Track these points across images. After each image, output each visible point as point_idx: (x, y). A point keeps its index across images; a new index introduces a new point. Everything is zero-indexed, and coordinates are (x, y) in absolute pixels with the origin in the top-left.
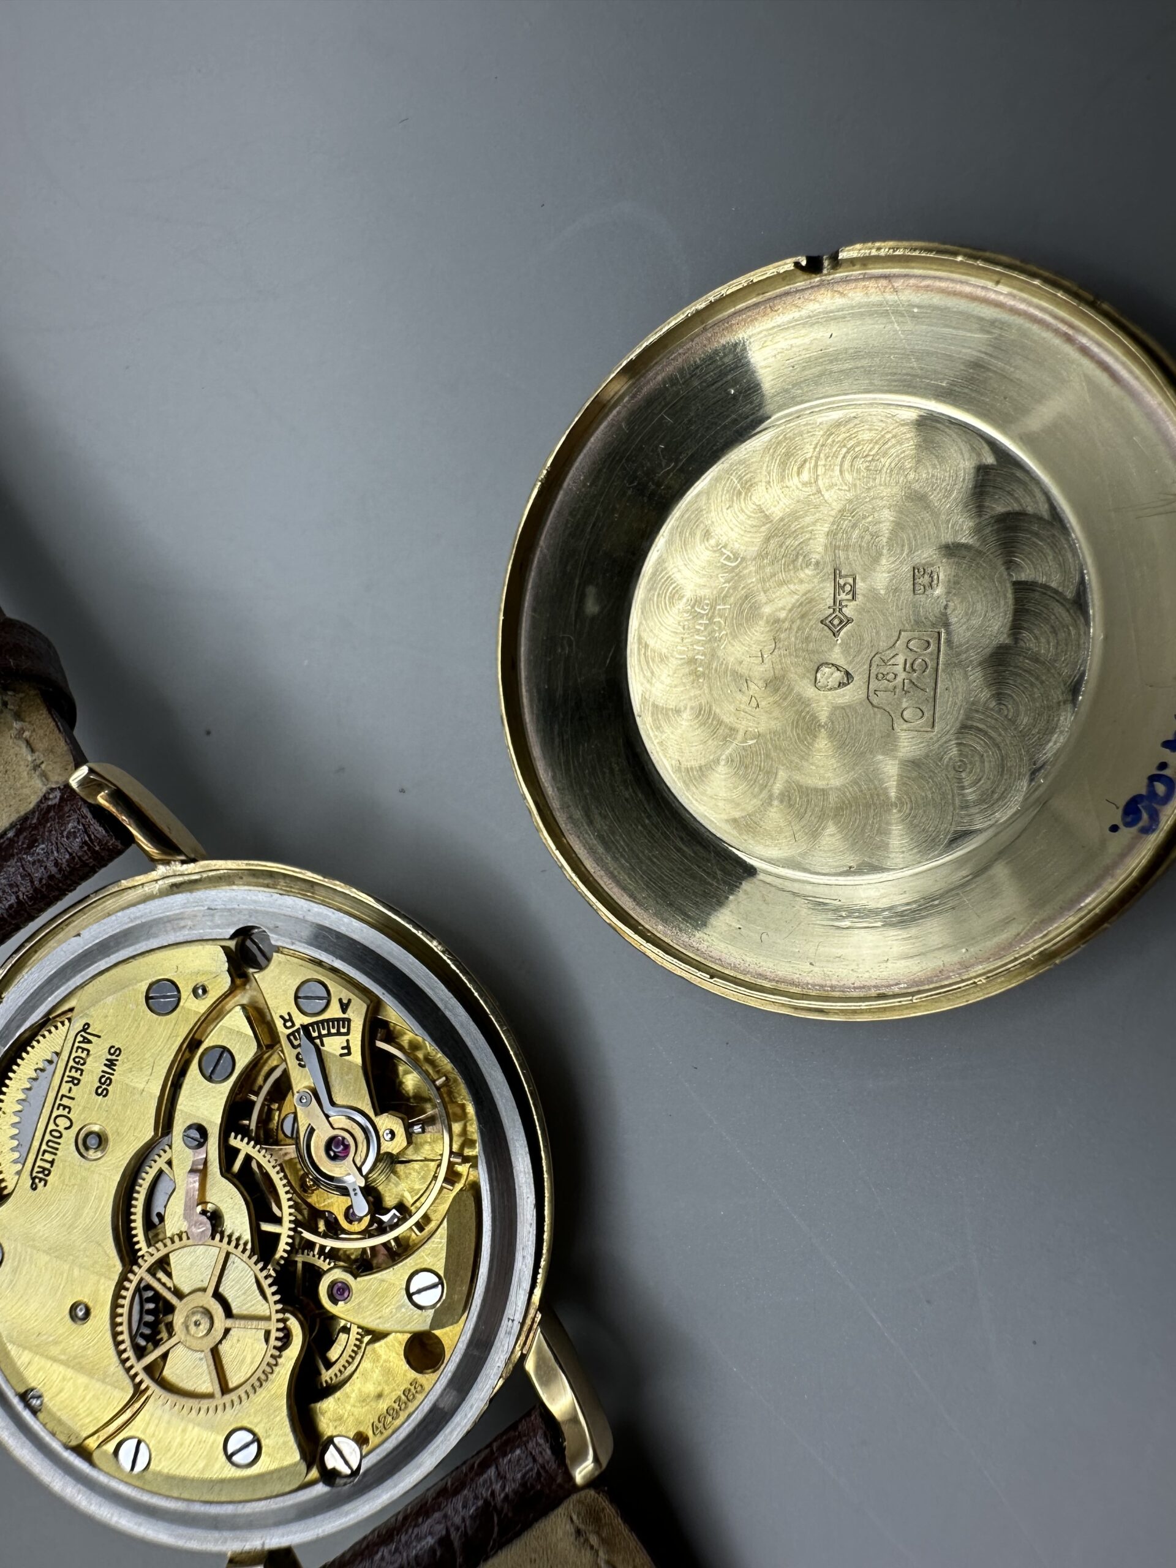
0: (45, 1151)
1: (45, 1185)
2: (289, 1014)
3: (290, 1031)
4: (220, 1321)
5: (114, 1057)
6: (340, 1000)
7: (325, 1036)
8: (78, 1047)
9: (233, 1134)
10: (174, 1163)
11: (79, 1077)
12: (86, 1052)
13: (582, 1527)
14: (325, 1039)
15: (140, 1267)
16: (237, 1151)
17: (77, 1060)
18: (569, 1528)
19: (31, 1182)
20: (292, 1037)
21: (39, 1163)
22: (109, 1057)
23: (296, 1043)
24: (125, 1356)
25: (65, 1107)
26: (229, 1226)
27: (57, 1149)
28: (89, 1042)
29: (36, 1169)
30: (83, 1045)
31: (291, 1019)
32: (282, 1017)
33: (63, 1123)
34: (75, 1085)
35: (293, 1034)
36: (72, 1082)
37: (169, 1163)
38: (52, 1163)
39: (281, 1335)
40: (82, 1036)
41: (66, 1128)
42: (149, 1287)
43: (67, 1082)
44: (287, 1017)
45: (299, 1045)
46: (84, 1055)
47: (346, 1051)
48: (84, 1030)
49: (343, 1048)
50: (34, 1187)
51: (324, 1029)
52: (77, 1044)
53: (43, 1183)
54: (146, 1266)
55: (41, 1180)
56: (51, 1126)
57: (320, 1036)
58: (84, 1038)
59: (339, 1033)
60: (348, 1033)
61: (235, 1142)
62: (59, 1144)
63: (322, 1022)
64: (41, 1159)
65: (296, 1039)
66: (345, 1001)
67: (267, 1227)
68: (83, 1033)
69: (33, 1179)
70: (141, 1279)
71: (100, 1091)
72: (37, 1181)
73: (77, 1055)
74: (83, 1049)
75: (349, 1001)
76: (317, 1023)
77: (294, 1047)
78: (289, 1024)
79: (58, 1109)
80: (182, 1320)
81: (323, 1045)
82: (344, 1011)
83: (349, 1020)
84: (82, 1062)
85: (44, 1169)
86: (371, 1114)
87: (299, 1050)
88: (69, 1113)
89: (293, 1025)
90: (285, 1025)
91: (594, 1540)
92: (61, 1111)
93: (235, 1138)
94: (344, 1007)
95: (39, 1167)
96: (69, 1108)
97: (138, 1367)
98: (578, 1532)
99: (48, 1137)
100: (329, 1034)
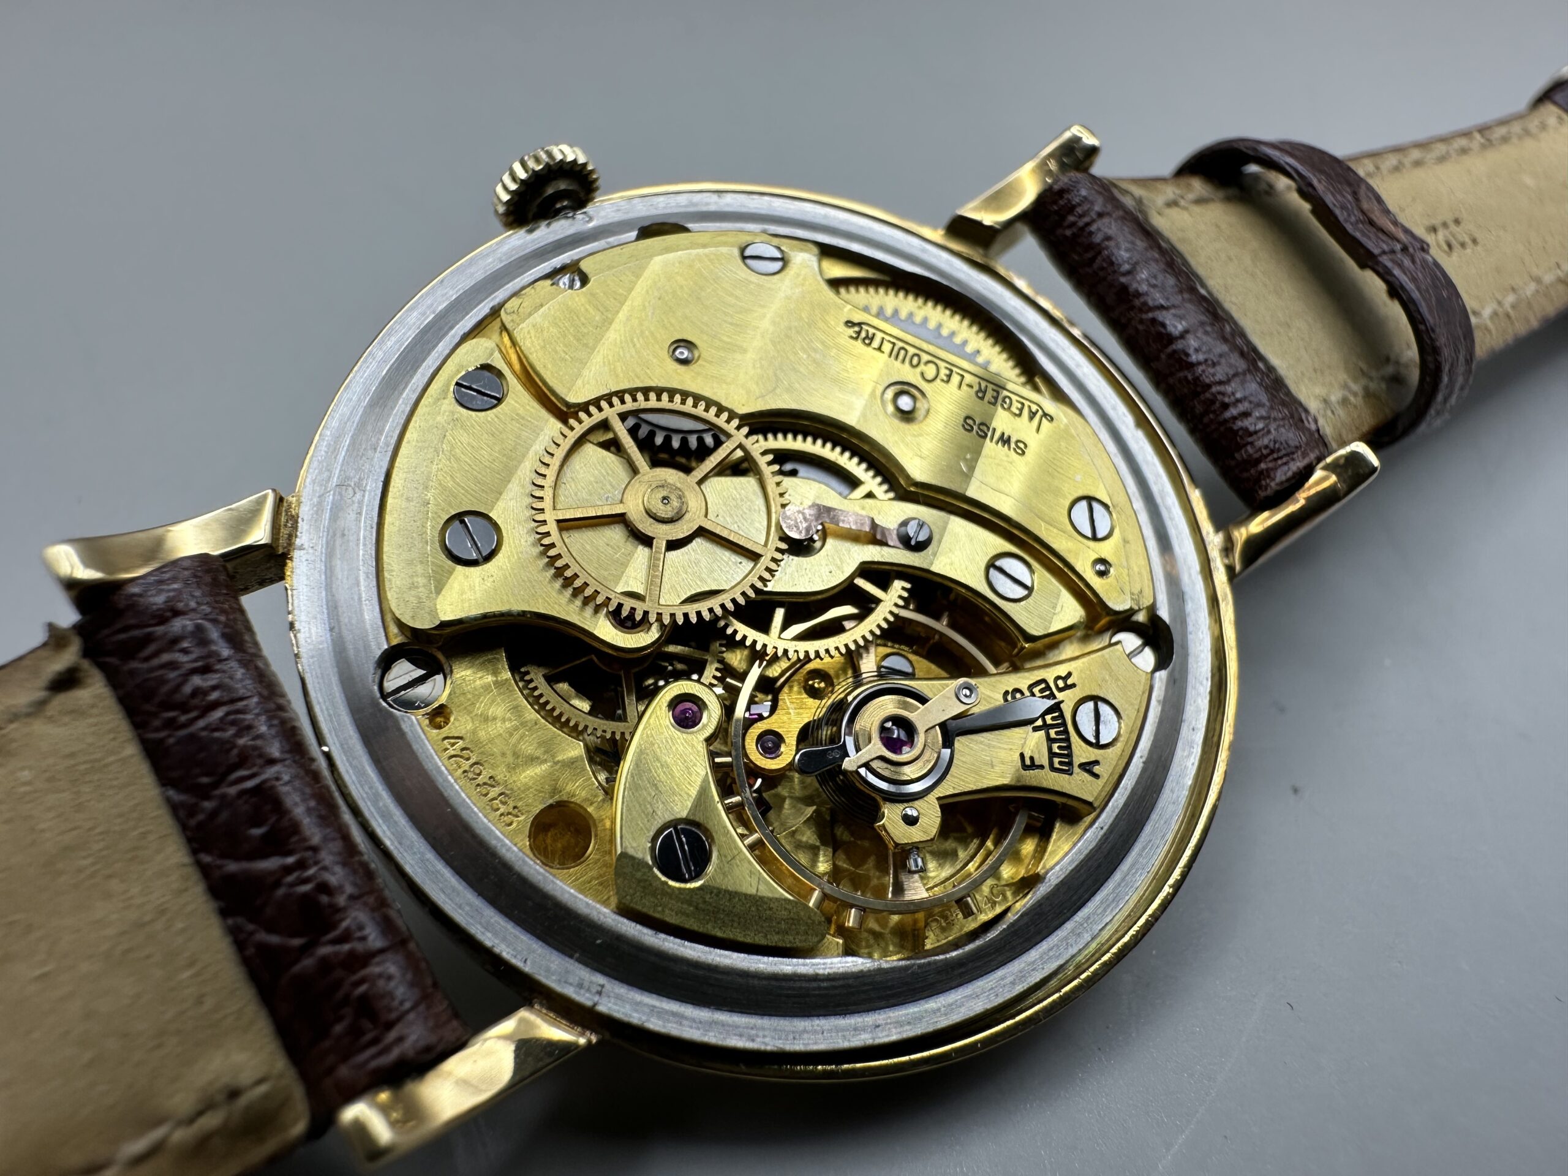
0: (894, 344)
1: (851, 337)
2: (1073, 686)
3: (1052, 685)
4: (662, 533)
5: (1013, 445)
6: (1097, 762)
7: (1048, 735)
8: (1023, 404)
9: (908, 586)
10: (870, 501)
11: (986, 399)
12: (1017, 412)
13: (243, 1101)
14: (1042, 733)
15: (747, 436)
16: (885, 586)
17: (1007, 400)
18: (245, 1078)
19: (856, 321)
20: (1043, 686)
21: (879, 335)
22: (1013, 440)
23: (1036, 690)
24: (627, 398)
25: (949, 376)
26: (792, 562)
27: (897, 357)
28: (1031, 418)
29: (871, 331)
30: (1026, 412)
31: (1068, 687)
32: (1069, 674)
33: (930, 371)
34: (977, 393)
35: (1048, 688)
36: (980, 390)
37: (870, 495)
38: (879, 349)
39: (638, 616)
40: (1038, 411)
41: (922, 374)
42: (718, 443)
43: (980, 384)
44: (1069, 682)
45: (1033, 695)
46: (1014, 409)
47: (1028, 762)
48: (1045, 415)
49: (1032, 758)
50: (849, 324)
51: (1057, 733)
52: (1027, 403)
53: (854, 335)
54: (748, 443)
55: (859, 333)
56: (925, 357)
57: (1046, 727)
58: (1035, 414)
59: (1052, 755)
60: (1053, 768)
61: (899, 587)
62: (903, 361)
63: (1066, 732)
64: (883, 339)
65: (1041, 691)
66: (1097, 769)
67: (779, 614)
68: (1040, 413)
69: (860, 324)
70: (729, 436)
71: (970, 422)
72: (857, 329)
73: (1014, 402)
74: (1021, 410)
75: (1097, 776)
76: (1064, 724)
77: (1031, 687)
78: (1061, 684)
79: (947, 368)
80: (670, 481)
81: (1036, 729)
82: (1082, 766)
83: (1069, 773)
84: (1006, 406)
85: (872, 339)
86: (940, 791)
87: (1027, 693)
88: (943, 380)
89: (1060, 690)
90: (1058, 678)
91: (211, 1121)
92: (944, 372)
93: (903, 588)
94: (1088, 767)
95: (874, 335)
96: (948, 381)
97: (610, 413)
98: (234, 1094)
99: (912, 351)
100: (1050, 740)
